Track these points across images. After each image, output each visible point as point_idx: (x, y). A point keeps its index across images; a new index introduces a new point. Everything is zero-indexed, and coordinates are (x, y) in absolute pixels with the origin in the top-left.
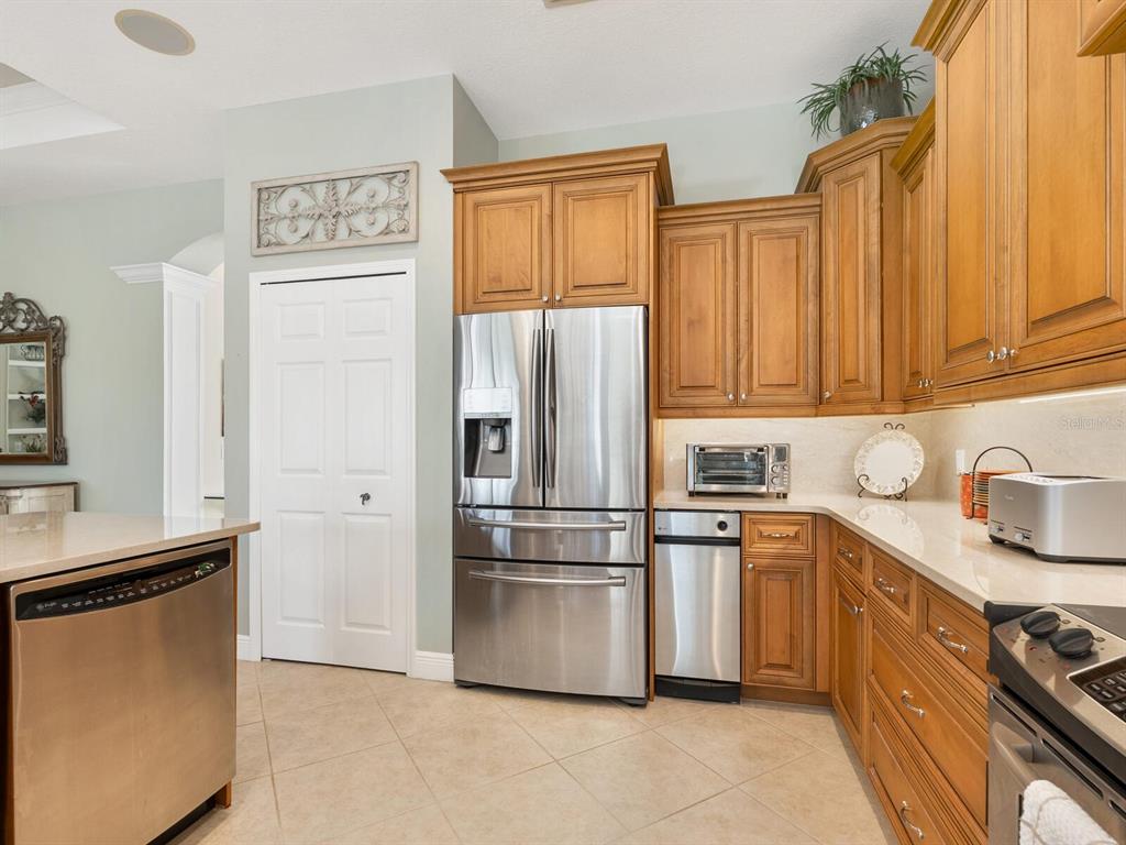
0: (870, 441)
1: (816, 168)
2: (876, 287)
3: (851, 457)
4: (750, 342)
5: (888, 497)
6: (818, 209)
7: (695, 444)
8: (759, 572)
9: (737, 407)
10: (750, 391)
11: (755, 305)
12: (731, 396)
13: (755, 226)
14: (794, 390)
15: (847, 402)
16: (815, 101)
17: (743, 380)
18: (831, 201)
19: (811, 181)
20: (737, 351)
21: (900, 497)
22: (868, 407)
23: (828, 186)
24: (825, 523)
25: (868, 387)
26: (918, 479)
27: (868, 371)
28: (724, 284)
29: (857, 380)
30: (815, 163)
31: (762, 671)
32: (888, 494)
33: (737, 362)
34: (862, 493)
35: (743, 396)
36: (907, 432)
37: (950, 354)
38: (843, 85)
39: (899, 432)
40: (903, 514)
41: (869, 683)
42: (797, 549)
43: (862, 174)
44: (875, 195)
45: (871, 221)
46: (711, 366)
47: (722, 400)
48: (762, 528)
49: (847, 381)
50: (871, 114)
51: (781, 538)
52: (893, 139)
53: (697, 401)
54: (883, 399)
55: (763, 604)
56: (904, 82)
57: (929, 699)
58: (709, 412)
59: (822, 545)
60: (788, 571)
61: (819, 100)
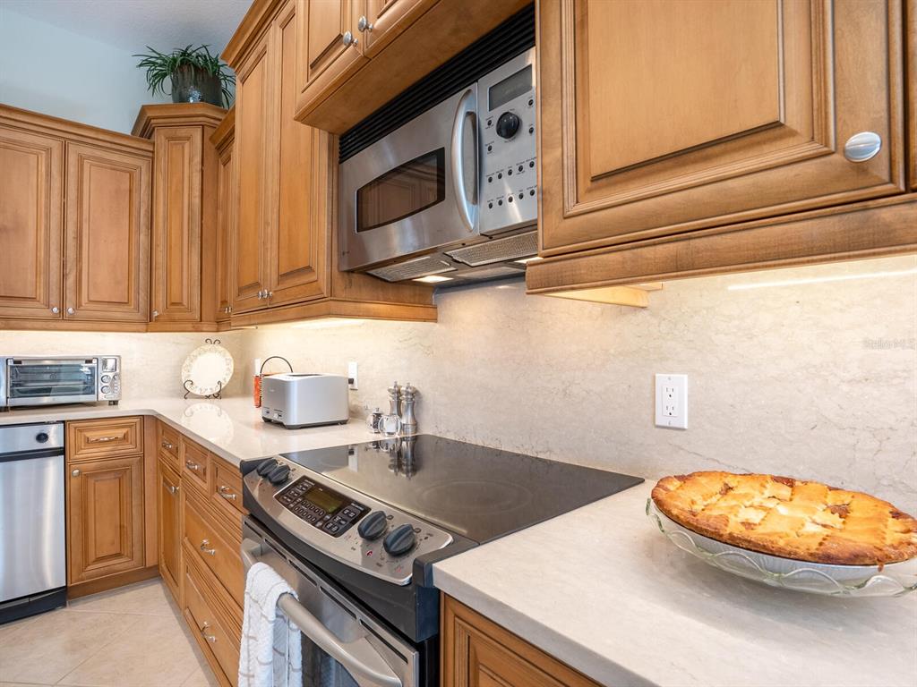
0: (195, 353)
1: (149, 119)
2: (197, 230)
3: (179, 366)
4: (79, 259)
5: (208, 397)
6: (151, 155)
7: (8, 356)
8: (85, 477)
9: (62, 320)
10: (78, 306)
11: (85, 226)
12: (55, 310)
13: (87, 151)
14: (125, 308)
15: (173, 321)
16: (150, 62)
17: (70, 295)
18: (162, 152)
19: (145, 128)
20: (64, 266)
21: (218, 396)
22: (189, 326)
23: (160, 137)
24: (152, 424)
25: (190, 310)
26: (230, 381)
27: (190, 296)
28: (48, 196)
29: (181, 304)
30: (148, 115)
31: (89, 568)
32: (208, 394)
33: (64, 276)
34: (187, 395)
35: (70, 310)
36: (222, 346)
37: (241, 290)
38: (175, 60)
39: (216, 346)
40: (219, 409)
41: (184, 545)
42: (128, 448)
43: (188, 139)
44: (198, 159)
45: (194, 178)
46: (30, 277)
47: (45, 313)
48: (88, 434)
49: (173, 304)
50: (197, 94)
51: (110, 441)
52: (212, 121)
53: (11, 312)
54: (201, 320)
55: (91, 506)
56: (223, 81)
57: (218, 540)
58: (28, 324)
59: (149, 441)
60: (118, 471)
61: (154, 63)
